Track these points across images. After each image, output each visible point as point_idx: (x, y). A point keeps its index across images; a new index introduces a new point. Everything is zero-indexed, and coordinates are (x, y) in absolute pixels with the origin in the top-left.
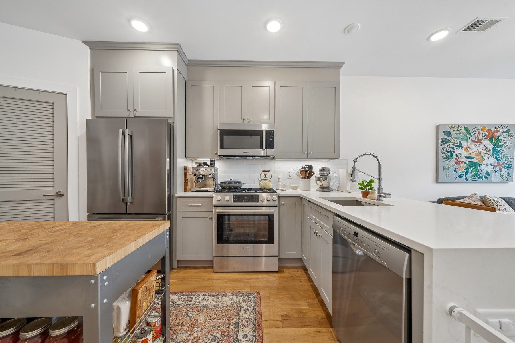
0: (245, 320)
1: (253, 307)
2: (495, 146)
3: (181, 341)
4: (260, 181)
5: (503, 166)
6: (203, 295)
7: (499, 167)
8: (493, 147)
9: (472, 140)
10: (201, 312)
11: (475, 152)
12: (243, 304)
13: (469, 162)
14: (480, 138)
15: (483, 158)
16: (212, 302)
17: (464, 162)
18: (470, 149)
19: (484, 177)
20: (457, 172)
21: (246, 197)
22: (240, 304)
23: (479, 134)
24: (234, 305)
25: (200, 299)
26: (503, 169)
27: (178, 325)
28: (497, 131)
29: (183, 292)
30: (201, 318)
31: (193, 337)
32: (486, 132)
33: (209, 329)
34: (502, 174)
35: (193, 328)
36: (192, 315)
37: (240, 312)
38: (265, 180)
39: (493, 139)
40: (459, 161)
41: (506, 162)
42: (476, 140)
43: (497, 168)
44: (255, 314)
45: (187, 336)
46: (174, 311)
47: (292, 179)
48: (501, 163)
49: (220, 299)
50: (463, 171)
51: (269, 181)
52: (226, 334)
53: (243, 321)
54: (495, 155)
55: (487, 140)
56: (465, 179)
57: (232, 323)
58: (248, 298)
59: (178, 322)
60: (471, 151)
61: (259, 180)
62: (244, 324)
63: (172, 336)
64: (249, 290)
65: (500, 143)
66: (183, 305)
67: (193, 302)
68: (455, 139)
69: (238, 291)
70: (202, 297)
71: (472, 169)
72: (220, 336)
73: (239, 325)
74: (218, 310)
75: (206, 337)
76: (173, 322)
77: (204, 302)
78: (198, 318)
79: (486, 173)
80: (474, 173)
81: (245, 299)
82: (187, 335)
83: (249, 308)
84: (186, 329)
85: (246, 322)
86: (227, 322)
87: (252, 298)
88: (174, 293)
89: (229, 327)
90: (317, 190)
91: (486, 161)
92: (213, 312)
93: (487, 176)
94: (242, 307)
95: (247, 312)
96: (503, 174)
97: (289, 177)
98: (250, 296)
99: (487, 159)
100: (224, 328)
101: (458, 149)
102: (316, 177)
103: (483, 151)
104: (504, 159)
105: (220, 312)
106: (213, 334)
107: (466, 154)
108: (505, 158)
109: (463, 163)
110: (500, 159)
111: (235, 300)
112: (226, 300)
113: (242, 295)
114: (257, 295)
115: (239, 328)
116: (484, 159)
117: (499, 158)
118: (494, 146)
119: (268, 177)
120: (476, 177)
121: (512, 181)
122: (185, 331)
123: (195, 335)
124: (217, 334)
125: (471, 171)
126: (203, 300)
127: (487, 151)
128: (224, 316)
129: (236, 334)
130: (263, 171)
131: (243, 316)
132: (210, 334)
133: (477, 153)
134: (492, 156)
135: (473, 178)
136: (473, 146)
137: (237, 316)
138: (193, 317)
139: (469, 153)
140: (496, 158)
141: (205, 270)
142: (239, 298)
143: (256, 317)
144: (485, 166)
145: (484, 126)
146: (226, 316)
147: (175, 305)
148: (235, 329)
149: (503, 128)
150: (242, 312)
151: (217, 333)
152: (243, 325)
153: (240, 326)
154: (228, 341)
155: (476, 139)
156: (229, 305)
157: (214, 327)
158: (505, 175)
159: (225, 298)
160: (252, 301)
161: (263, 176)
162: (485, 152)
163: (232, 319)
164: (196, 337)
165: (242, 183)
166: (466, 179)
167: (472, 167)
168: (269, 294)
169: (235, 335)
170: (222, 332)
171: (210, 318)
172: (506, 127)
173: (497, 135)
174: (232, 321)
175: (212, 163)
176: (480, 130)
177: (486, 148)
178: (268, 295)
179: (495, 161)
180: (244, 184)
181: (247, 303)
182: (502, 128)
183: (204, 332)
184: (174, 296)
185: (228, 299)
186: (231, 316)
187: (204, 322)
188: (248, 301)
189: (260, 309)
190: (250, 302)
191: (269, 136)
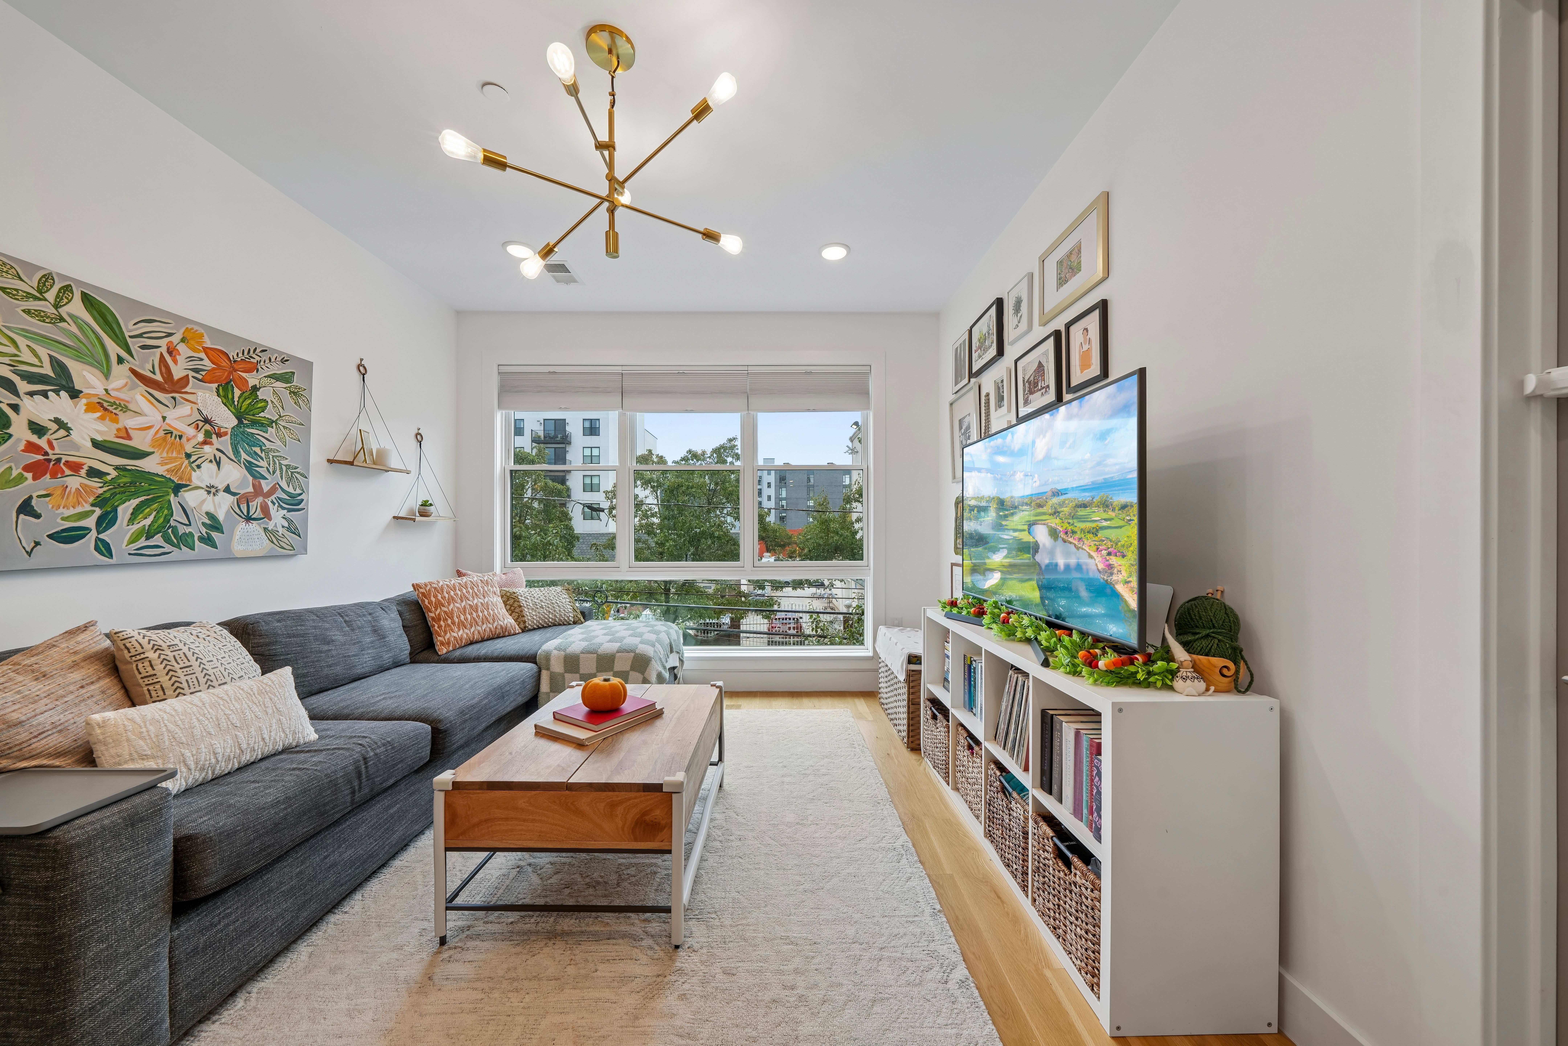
2: (245, 422)
5: (273, 497)
7: (260, 500)
8: (235, 422)
9: (133, 371)
11: (152, 432)
13: (117, 468)
14: (178, 372)
15: (193, 458)
17: (86, 468)
18: (125, 409)
19: (202, 539)
20: (38, 516)
23: (170, 352)
26: (273, 510)
28: (249, 366)
32: (203, 355)
34: (270, 529)
39: (233, 393)
40: (54, 457)
41: (284, 484)
42: (158, 377)
43: (253, 505)
48: (266, 486)
50: (79, 509)
54: (244, 455)
55: (210, 390)
56: (97, 548)
60: (130, 422)
65: (262, 414)
68: (22, 342)
71: (134, 502)
79: (208, 522)
80: (148, 522)
91: (205, 475)
93: (215, 535)
96: (276, 526)
99: (208, 468)
101: (45, 394)
103: (191, 431)
104: (278, 472)
107: (98, 431)
108: (281, 469)
109: (83, 472)
110: (263, 471)
116: (199, 467)
117: (258, 466)
118: (240, 421)
120: (158, 539)
121: (305, 551)
125: (131, 511)
127: (208, 434)
133: (161, 434)
134: (233, 457)
135: (142, 542)
136: (139, 397)
139: (118, 430)
140: (250, 467)
144: (203, 493)
145: (196, 328)
149: (273, 360)
155: (154, 373)
158: (281, 530)
162: (201, 437)
166: (104, 548)
167: (135, 495)
172: (283, 361)
173: (252, 380)
176: (175, 339)
177: (207, 421)
179: (245, 478)
182: (267, 361)
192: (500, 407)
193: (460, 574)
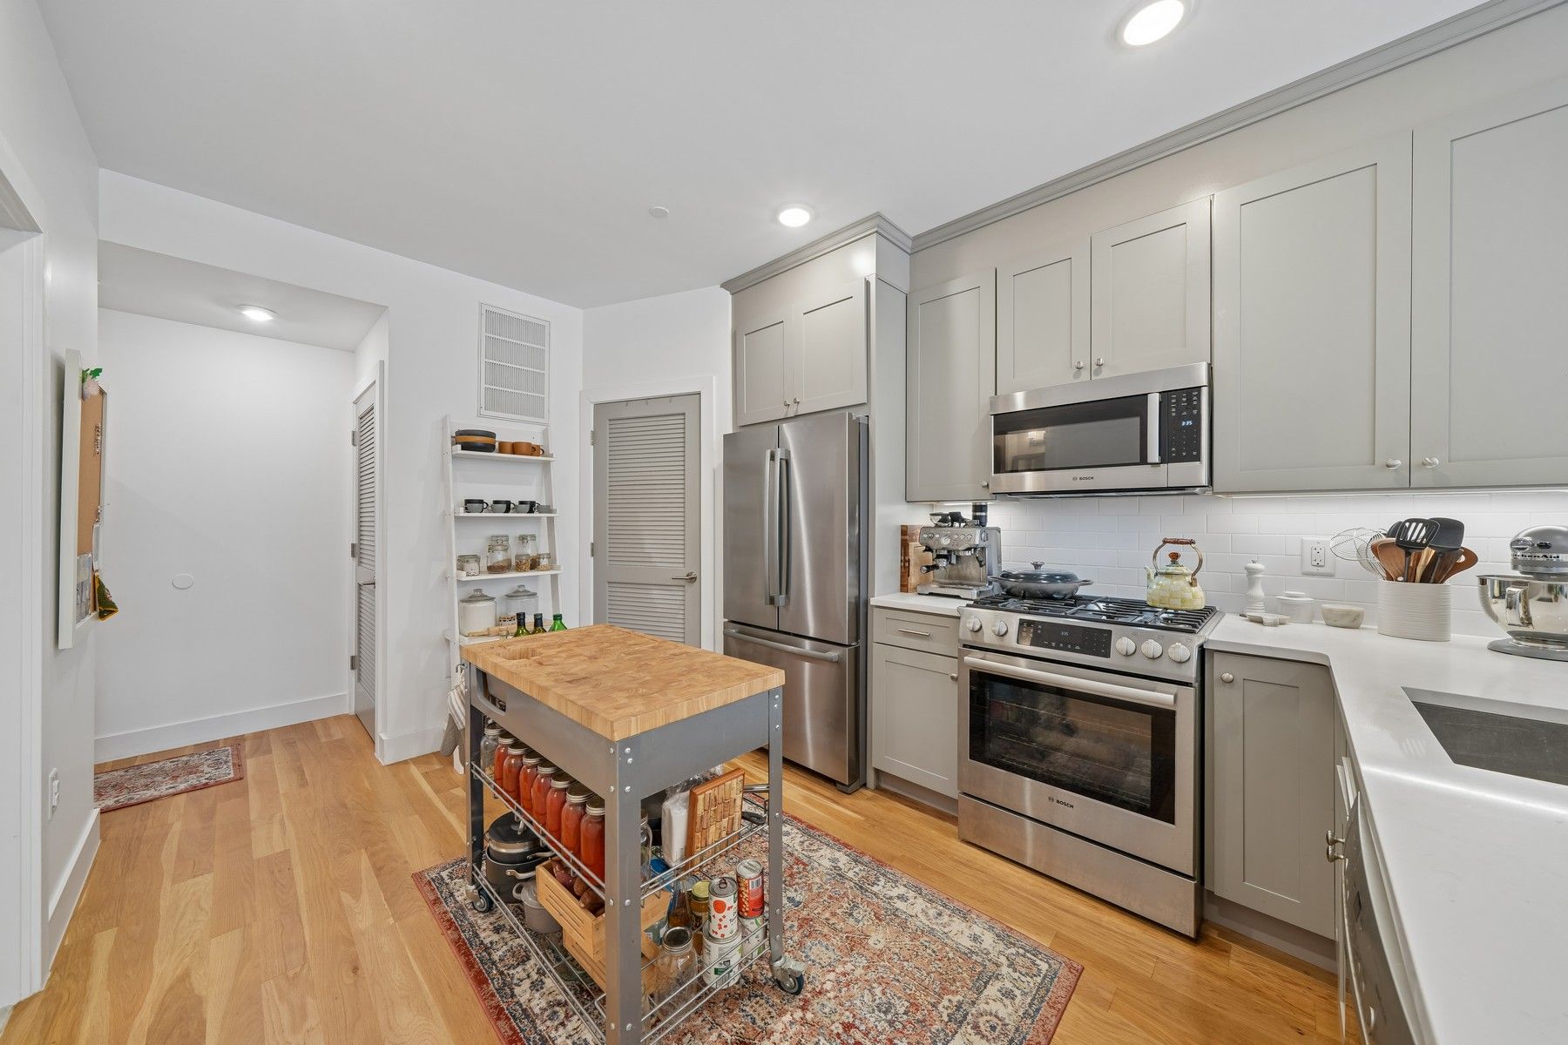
0: (988, 1018)
1: (1033, 999)
3: (818, 961)
4: (1152, 575)
6: (905, 886)
10: (883, 923)
12: (1005, 970)
16: (918, 914)
21: (1066, 634)
22: (998, 965)
24: (974, 957)
25: (895, 892)
27: (824, 921)
29: (863, 854)
30: (878, 938)
31: (843, 969)
33: (885, 976)
35: (852, 950)
36: (860, 918)
37: (985, 988)
38: (1167, 574)
44: (1029, 1021)
45: (833, 958)
46: (830, 888)
47: (1331, 575)
49: (945, 919)
51: (1189, 579)
52: (919, 1016)
53: (982, 1015)
57: (950, 1000)
58: (1028, 963)
59: (827, 915)
61: (1149, 575)
62: (981, 1024)
63: (806, 939)
64: (1047, 944)
66: (852, 884)
67: (875, 889)
69: (1007, 927)
70: (902, 890)
72: (902, 1010)
73: (965, 1017)
74: (927, 944)
75: (869, 990)
76: (819, 910)
77: (899, 904)
78: (873, 934)
81: (1019, 960)
82: (833, 956)
83: (1017, 992)
84: (836, 941)
85: (987, 1025)
86: (937, 990)
87: (1044, 972)
88: (846, 845)
89: (934, 1005)
90: (1495, 648)
92: (912, 941)
94: (997, 978)
95: (1007, 1002)
97: (1315, 570)
98: (1038, 962)
100: (922, 999)
102: (1483, 582)
105: (929, 951)
106: (889, 995)
111: (983, 946)
112: (960, 932)
113: (1014, 945)
114: (1063, 972)
115: (960, 1027)
119: (1187, 564)
122: (833, 945)
123: (849, 967)
124: (897, 1002)
126: (901, 897)
128: (934, 970)
129: (947, 1035)
130: (1165, 542)
131: (987, 1003)
132: (881, 988)
137: (971, 993)
138: (861, 924)
141: (941, 822)
142: (1001, 946)
143: (1027, 1033)
146: (941, 974)
147: (838, 874)
148: (950, 1021)
150: (992, 990)
151: (899, 998)
152: (976, 1027)
153: (968, 1024)
154: (918, 1037)
156: (963, 950)
157: (898, 980)
159: (957, 925)
160: (1039, 981)
161: (1164, 561)
163: (953, 988)
164: (848, 974)
165: (1077, 579)
168: (1115, 994)
169: (942, 1035)
170: (911, 1004)
171: (897, 951)
174: (950, 997)
175: (978, 514)
178: (1109, 997)
180: (1086, 583)
181: (1018, 974)
183: (871, 976)
184: (841, 853)
185: (967, 932)
186: (954, 981)
187: (882, 953)
188: (1024, 971)
189: (1054, 1020)
190: (1029, 979)
191: (1179, 412)
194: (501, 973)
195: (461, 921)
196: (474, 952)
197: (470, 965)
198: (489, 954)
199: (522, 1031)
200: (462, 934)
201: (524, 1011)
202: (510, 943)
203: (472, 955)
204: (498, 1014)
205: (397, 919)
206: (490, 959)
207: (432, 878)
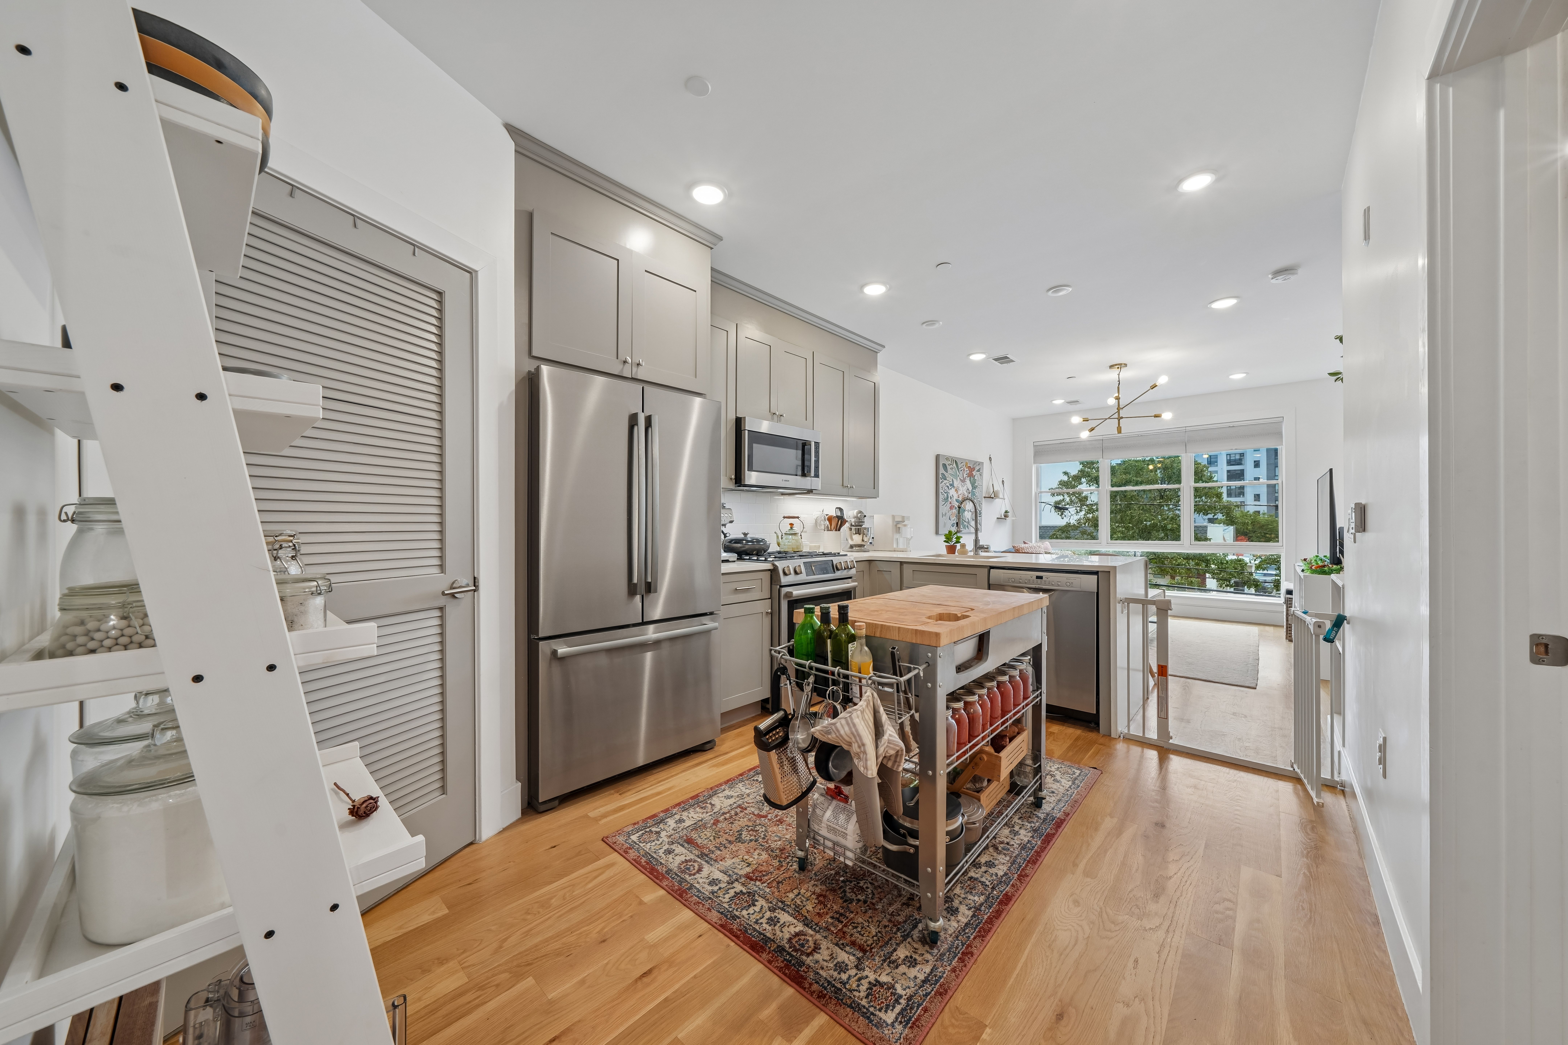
4: (780, 536)
8: (972, 488)
11: (962, 495)
18: (958, 489)
19: (967, 526)
60: (959, 492)
130: (784, 518)
136: (960, 485)
139: (958, 495)
144: (967, 512)
192: (1034, 463)
193: (1025, 543)
194: (993, 888)
195: (957, 948)
196: (986, 917)
197: (998, 914)
198: (981, 905)
199: (1025, 860)
200: (972, 937)
201: (1012, 864)
202: (963, 896)
203: (988, 917)
204: (1022, 877)
205: (982, 1026)
206: (986, 901)
207: (905, 1027)
